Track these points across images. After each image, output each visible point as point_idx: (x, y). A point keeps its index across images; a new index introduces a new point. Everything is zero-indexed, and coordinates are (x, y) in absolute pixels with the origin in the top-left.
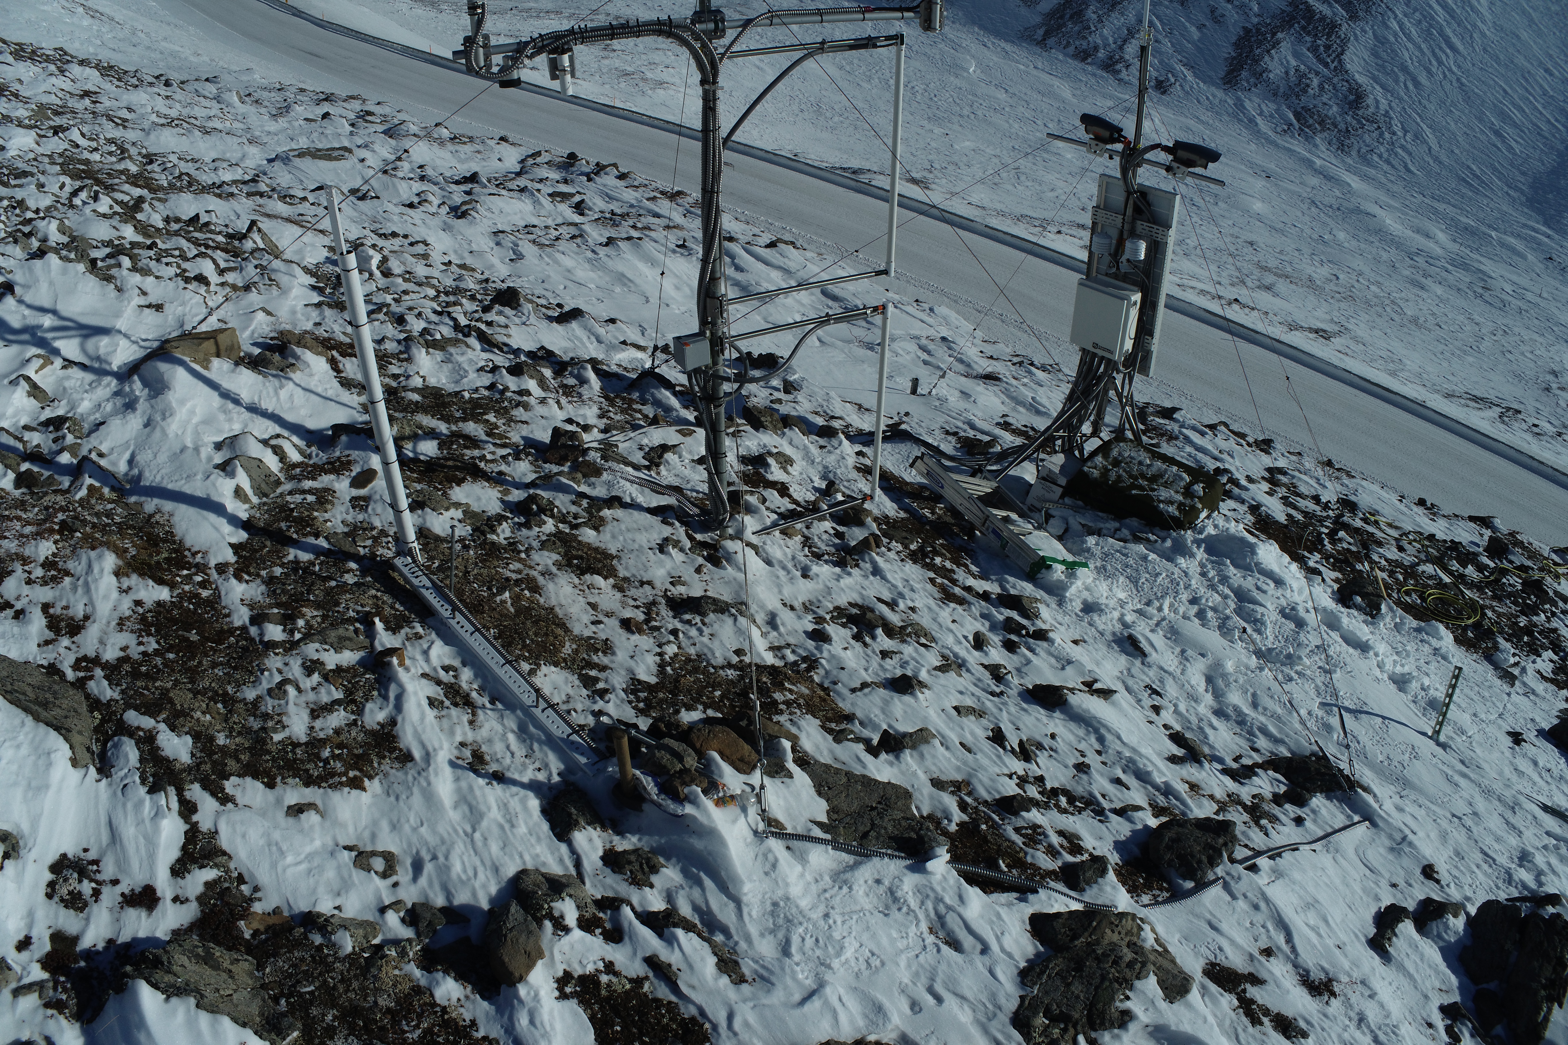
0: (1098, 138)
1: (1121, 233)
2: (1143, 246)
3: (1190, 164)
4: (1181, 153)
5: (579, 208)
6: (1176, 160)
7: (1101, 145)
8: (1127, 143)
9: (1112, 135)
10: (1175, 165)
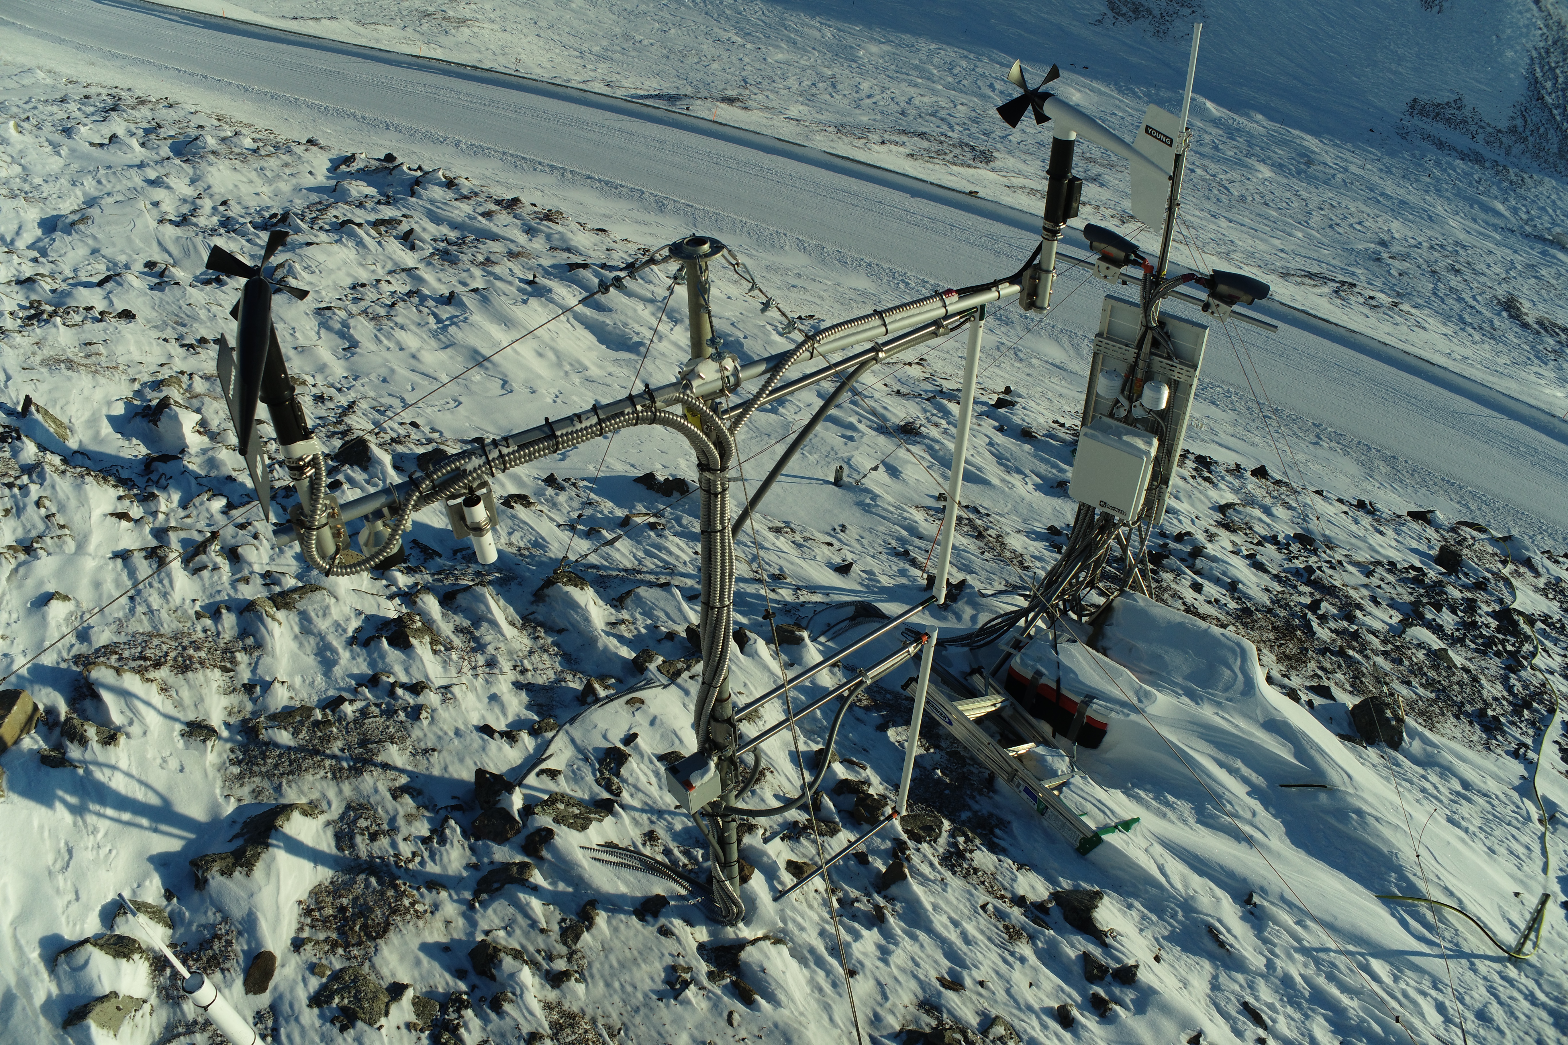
0: (1106, 258)
1: (1133, 368)
2: (1166, 393)
3: (1230, 300)
4: (1222, 288)
5: (408, 239)
6: (1212, 295)
7: (1113, 269)
8: (1148, 269)
9: (1127, 256)
10: (1214, 302)
